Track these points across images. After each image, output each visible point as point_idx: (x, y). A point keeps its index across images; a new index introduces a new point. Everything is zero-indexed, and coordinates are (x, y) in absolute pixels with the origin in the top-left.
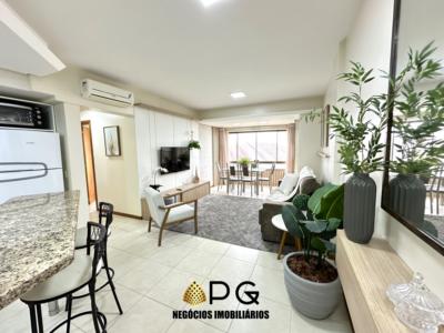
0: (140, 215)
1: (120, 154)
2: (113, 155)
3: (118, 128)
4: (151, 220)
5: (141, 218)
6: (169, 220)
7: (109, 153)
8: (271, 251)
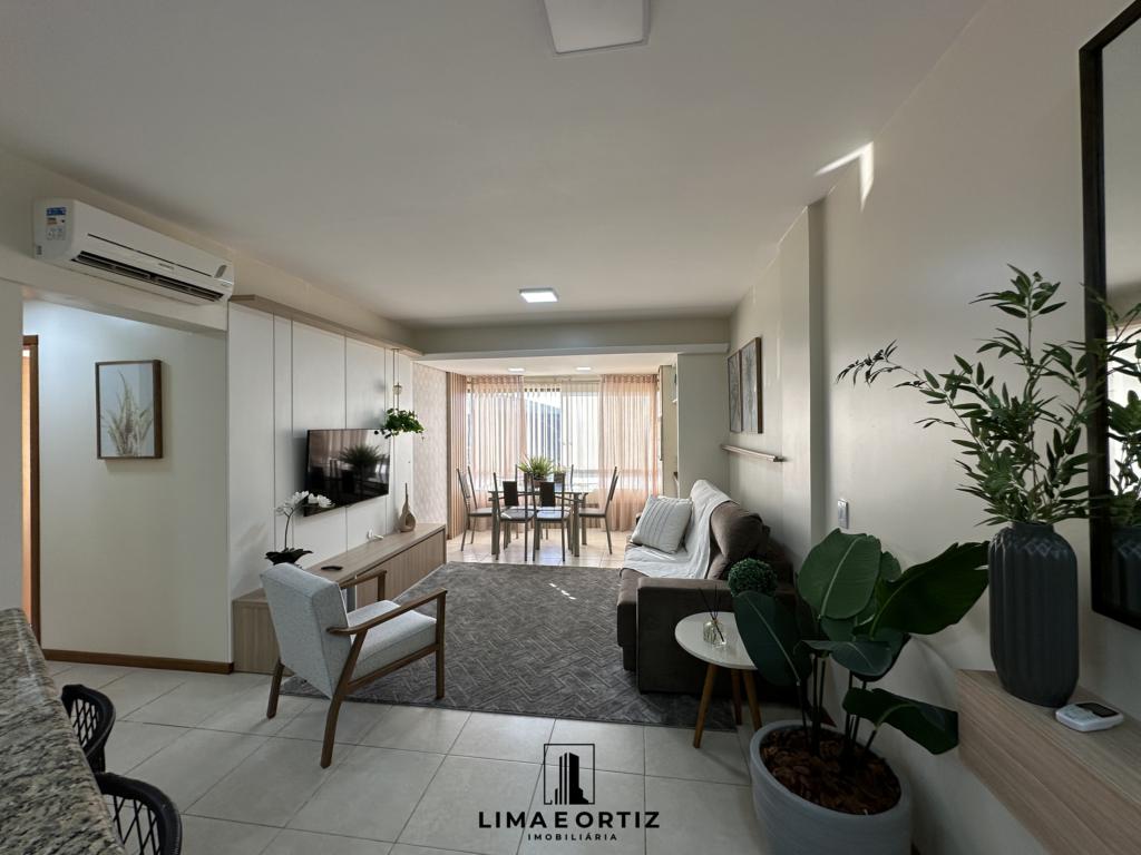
0: (226, 657)
1: (159, 452)
2: (126, 457)
3: (158, 366)
4: (280, 671)
5: (230, 669)
6: (360, 670)
7: (110, 449)
8: (668, 722)
